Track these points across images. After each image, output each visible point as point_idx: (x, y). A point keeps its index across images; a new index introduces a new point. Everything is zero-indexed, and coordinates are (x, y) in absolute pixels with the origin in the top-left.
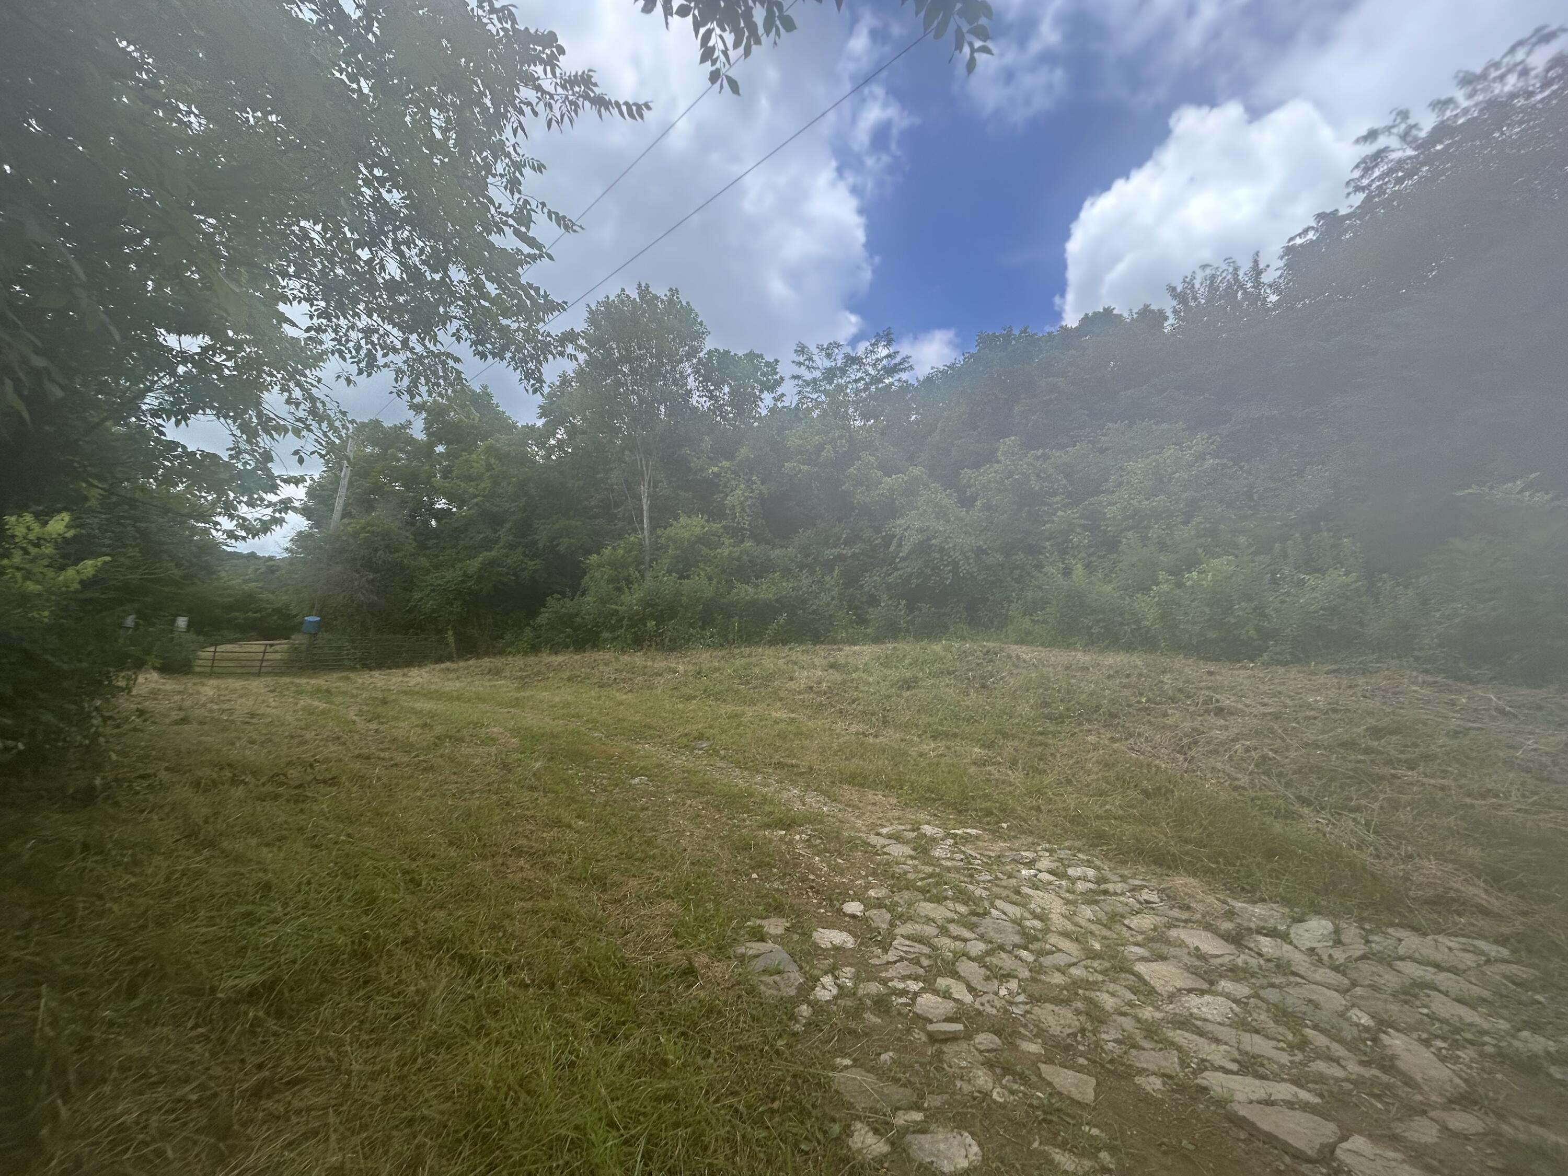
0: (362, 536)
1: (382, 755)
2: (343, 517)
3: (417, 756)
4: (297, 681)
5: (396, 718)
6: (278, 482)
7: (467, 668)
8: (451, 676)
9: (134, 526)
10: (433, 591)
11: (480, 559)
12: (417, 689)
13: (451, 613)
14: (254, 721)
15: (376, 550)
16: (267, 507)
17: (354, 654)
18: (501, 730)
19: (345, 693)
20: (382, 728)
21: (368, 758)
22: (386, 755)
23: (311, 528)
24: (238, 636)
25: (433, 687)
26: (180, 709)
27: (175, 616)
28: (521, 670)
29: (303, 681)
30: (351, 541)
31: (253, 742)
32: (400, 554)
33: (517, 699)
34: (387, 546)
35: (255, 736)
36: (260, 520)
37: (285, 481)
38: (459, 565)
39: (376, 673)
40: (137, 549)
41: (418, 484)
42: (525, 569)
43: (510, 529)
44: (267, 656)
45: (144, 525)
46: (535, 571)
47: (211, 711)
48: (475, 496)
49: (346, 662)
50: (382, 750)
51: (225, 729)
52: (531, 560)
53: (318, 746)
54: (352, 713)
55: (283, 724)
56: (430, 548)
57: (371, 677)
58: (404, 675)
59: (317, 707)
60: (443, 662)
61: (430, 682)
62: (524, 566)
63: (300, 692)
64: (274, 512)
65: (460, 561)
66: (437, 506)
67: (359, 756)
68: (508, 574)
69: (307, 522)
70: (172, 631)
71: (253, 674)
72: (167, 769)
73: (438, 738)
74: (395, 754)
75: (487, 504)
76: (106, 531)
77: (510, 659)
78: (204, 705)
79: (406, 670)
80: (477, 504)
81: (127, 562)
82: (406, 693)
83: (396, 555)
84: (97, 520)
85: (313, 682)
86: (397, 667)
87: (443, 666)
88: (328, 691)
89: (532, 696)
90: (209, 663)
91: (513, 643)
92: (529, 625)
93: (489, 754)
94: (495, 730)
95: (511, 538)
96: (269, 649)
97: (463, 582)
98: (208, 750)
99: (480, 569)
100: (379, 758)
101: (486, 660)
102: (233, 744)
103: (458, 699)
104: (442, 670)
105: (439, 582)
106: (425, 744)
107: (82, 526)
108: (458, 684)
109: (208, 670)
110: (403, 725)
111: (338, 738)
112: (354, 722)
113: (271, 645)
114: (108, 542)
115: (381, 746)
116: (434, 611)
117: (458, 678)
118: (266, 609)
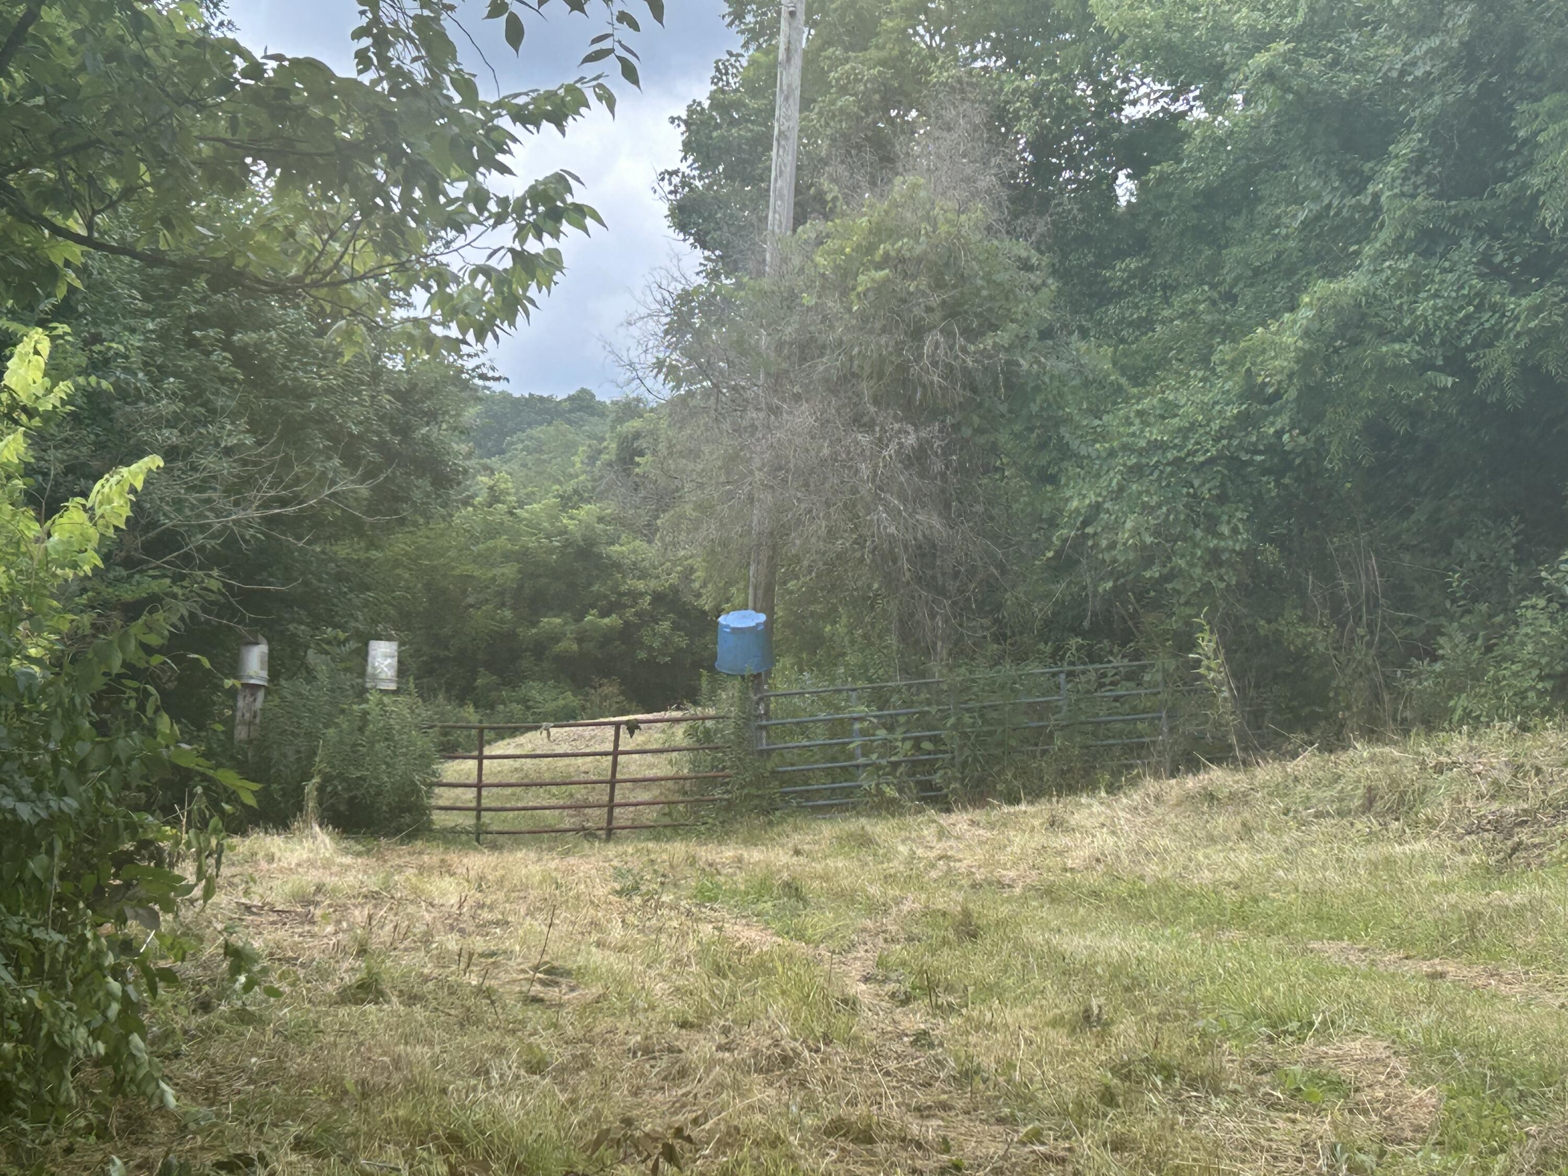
0: (864, 281)
1: (915, 1128)
2: (799, 219)
3: (1036, 1136)
4: (707, 853)
5: (988, 991)
6: (505, 122)
7: (1279, 790)
8: (1222, 822)
9: (227, 345)
10: (1137, 471)
11: (1305, 314)
12: (1095, 879)
13: (1214, 559)
14: (553, 993)
15: (918, 332)
16: (500, 219)
17: (888, 747)
18: (1380, 1049)
19: (846, 897)
20: (941, 1028)
21: (866, 1137)
22: (931, 1129)
23: (713, 275)
24: (569, 699)
25: (1152, 869)
26: (362, 951)
27: (364, 640)
28: (1497, 791)
29: (728, 853)
30: (832, 304)
31: (536, 1066)
32: (1003, 337)
33: (1475, 916)
34: (952, 311)
35: (544, 1042)
36: (485, 271)
37: (523, 117)
38: (1224, 351)
39: (959, 821)
40: (243, 423)
41: (1051, 31)
42: (1497, 333)
43: (1419, 161)
44: (632, 766)
45: (251, 337)
46: (1542, 338)
47: (441, 959)
48: (1262, 40)
49: (866, 782)
50: (922, 1112)
51: (468, 1020)
52: (1519, 288)
53: (720, 1086)
54: (856, 970)
55: (633, 1010)
56: (1119, 295)
57: (942, 834)
58: (1053, 823)
59: (745, 949)
60: (1194, 767)
61: (1139, 851)
62: (1488, 320)
63: (706, 896)
64: (521, 235)
65: (1230, 333)
66: (1129, 111)
67: (837, 1128)
68: (1425, 365)
69: (699, 254)
70: (361, 693)
71: (589, 834)
72: (299, 1145)
73: (1123, 1071)
74: (963, 1124)
75: (1312, 66)
76: (164, 372)
77: (1458, 743)
78: (427, 939)
79: (1057, 806)
80: (1270, 75)
81: (226, 467)
82: (1050, 894)
83: (989, 342)
84: (136, 341)
85: (755, 855)
86: (1036, 793)
87: (1191, 783)
88: (793, 890)
89: (1535, 907)
90: (469, 795)
91: (1476, 675)
92: (1537, 587)
93: (1307, 1146)
94: (1355, 1047)
95: (1420, 202)
96: (627, 741)
97: (1246, 421)
98: (416, 1088)
99: (1306, 360)
100: (905, 1141)
101: (1362, 750)
102: (482, 1072)
103: (1241, 918)
104: (1189, 799)
105: (1154, 434)
106: (1070, 1091)
107: (100, 365)
108: (1244, 858)
109: (466, 820)
110: (1011, 1015)
111: (786, 1060)
112: (850, 1003)
113: (633, 727)
114: (166, 407)
115: (922, 1097)
116: (1147, 557)
117: (1247, 831)
118: (635, 596)
